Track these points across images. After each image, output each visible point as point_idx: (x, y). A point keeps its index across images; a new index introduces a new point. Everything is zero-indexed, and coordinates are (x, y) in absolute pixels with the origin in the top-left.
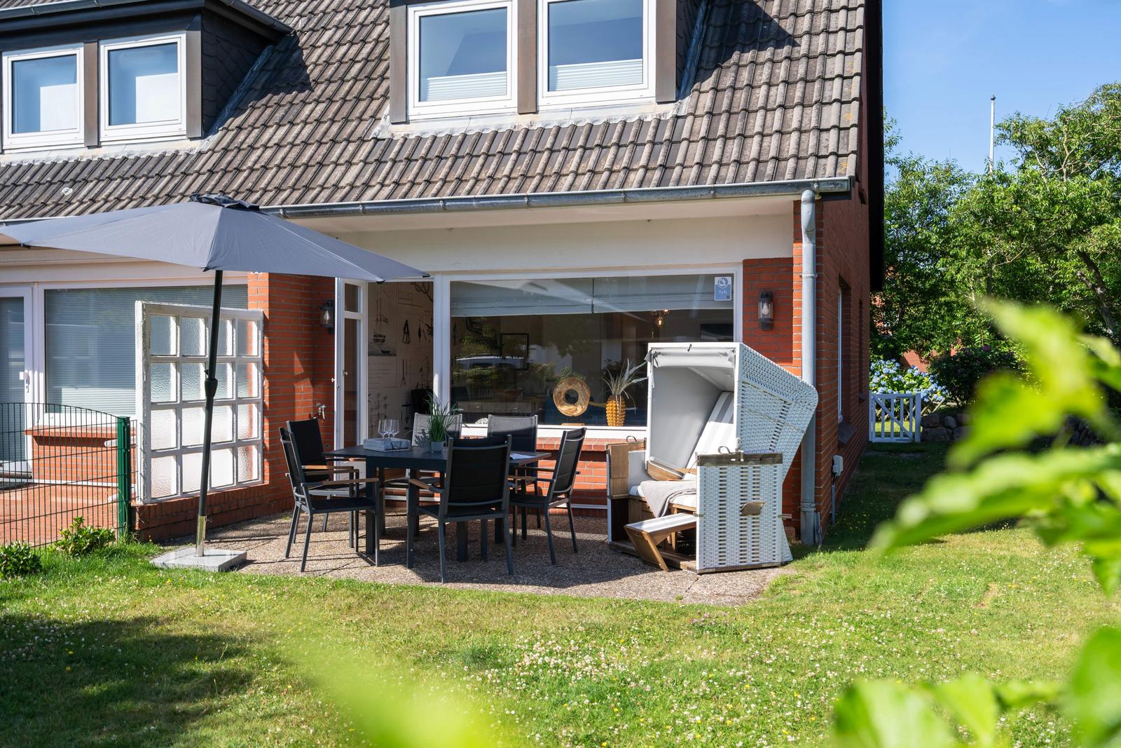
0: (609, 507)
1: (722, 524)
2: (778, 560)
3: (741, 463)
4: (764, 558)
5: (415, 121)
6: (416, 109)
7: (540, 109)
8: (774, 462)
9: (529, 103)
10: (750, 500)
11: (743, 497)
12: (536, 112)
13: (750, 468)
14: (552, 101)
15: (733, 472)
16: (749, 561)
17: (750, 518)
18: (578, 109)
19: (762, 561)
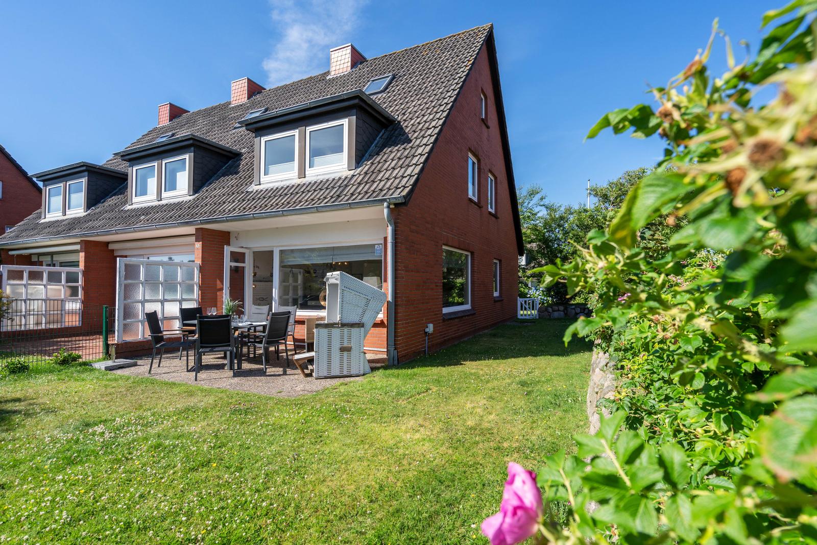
0: (306, 344)
1: (329, 356)
2: (362, 372)
3: (339, 327)
4: (353, 372)
5: (263, 184)
6: (264, 179)
7: (307, 176)
8: (359, 327)
9: (302, 174)
10: (346, 345)
11: (342, 343)
12: (305, 177)
13: (346, 330)
14: (311, 172)
15: (336, 332)
16: (345, 373)
17: (345, 353)
18: (320, 175)
19: (352, 373)
